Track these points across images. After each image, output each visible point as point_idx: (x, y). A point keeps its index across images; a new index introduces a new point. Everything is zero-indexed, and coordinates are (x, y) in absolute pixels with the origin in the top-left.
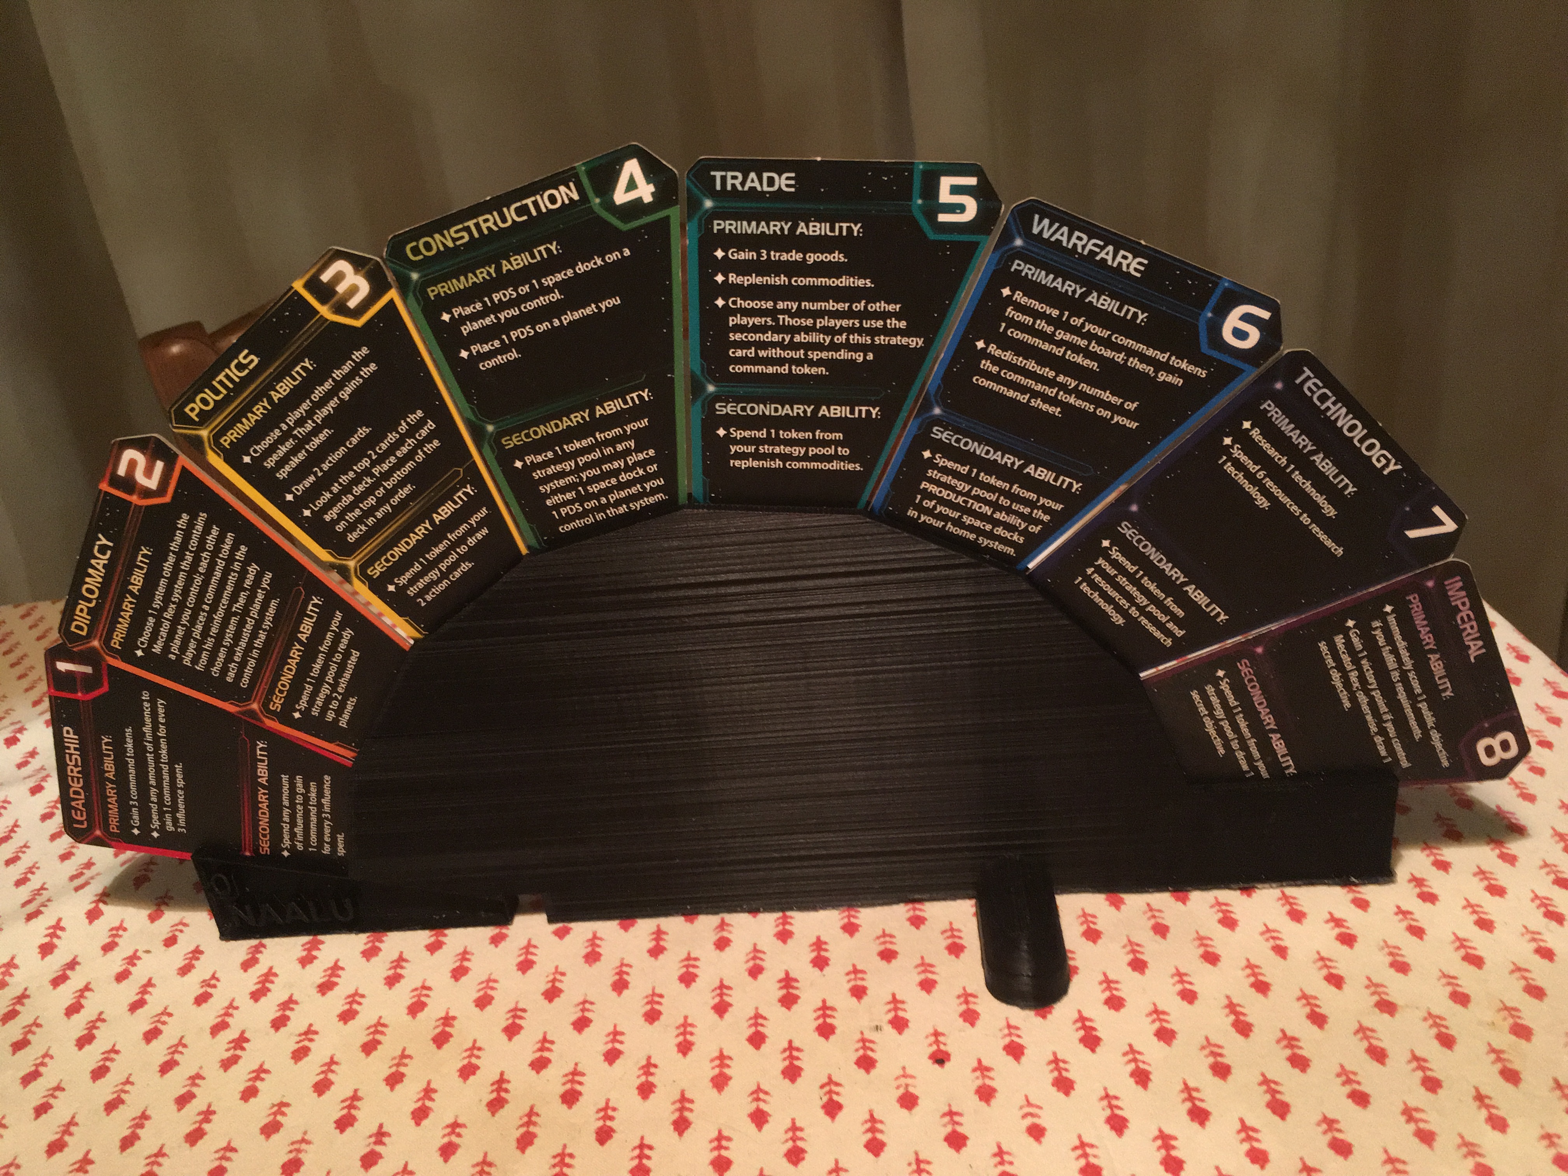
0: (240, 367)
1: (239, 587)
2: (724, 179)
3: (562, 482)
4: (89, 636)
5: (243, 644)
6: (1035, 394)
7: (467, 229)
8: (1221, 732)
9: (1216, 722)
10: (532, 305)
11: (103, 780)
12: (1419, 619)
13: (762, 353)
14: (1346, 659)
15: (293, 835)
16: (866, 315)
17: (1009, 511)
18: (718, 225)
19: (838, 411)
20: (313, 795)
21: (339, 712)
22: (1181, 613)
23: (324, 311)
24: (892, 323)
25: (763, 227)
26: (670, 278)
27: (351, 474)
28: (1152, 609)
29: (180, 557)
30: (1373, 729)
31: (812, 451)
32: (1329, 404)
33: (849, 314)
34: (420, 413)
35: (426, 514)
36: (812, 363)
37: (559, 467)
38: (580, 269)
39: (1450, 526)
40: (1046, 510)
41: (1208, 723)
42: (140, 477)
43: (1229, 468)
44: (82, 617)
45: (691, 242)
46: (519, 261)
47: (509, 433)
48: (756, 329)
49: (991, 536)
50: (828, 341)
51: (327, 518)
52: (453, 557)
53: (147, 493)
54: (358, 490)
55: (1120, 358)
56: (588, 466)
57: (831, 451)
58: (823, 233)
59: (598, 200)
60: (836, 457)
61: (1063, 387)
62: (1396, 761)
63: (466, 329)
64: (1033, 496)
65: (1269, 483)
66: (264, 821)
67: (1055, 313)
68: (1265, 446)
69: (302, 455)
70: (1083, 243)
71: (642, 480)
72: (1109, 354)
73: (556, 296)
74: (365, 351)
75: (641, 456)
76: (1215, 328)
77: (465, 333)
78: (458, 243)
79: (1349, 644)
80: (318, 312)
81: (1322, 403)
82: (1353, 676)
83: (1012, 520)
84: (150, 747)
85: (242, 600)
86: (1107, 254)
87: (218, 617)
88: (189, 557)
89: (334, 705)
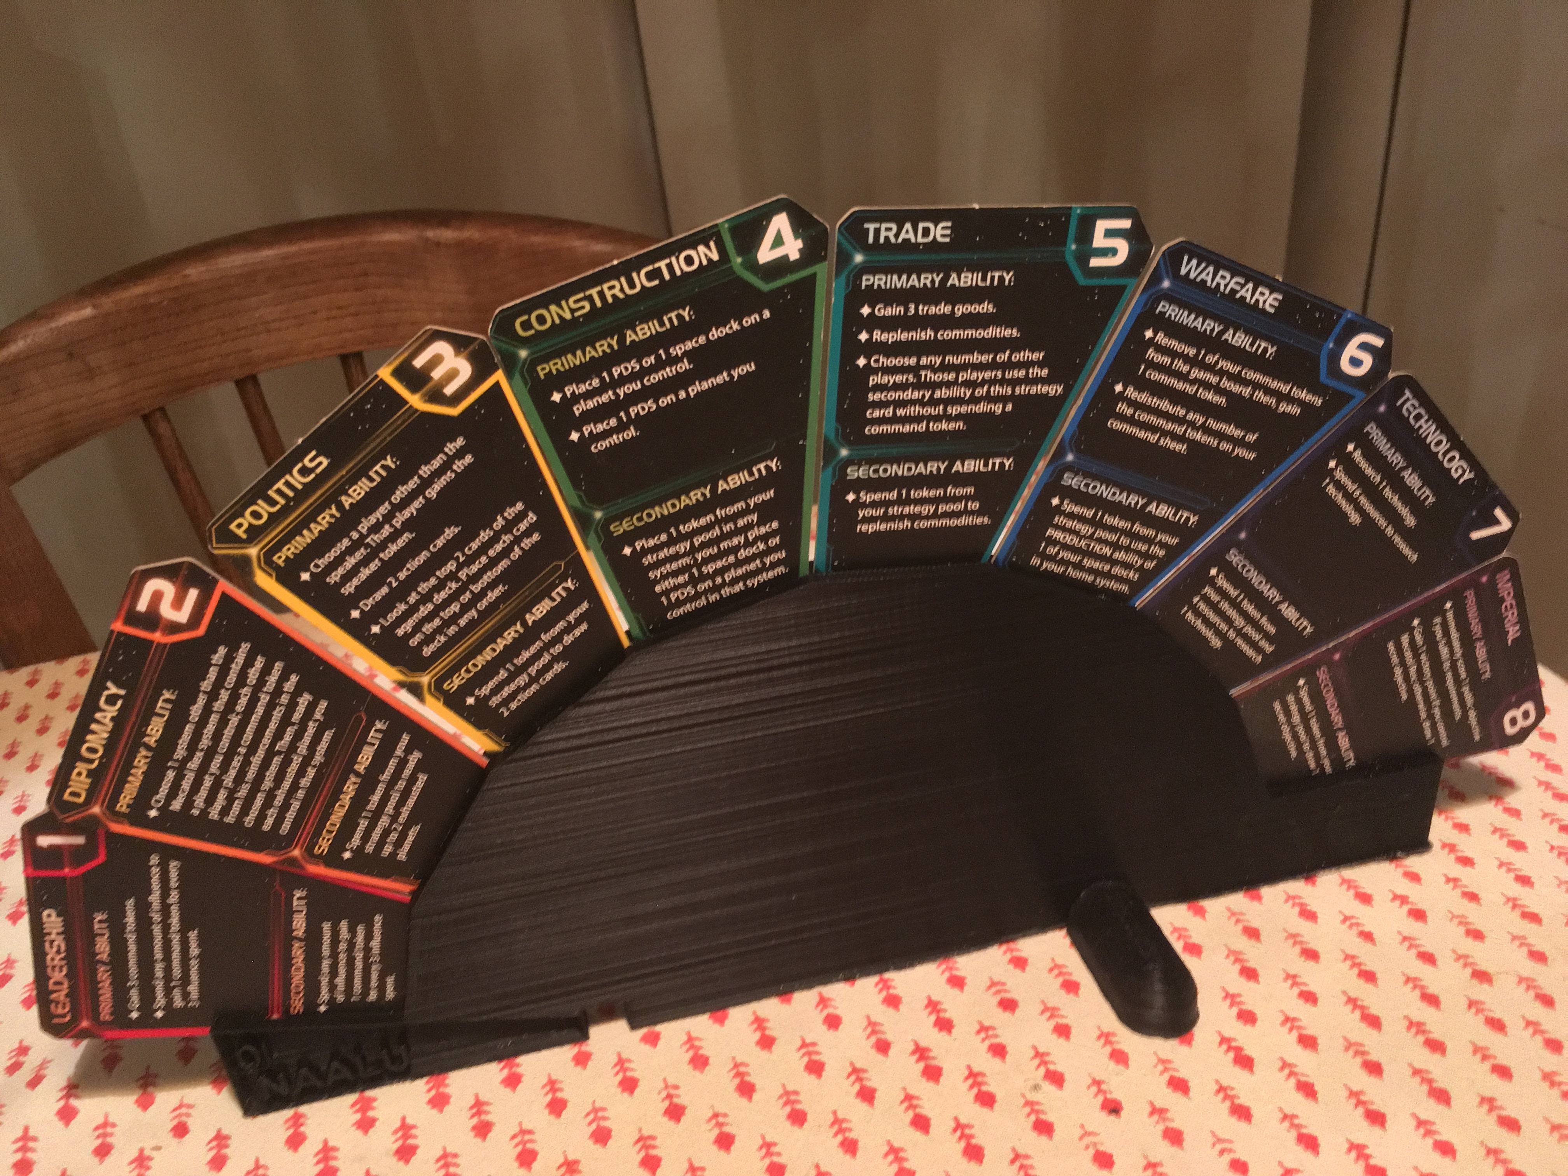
0: (304, 471)
1: (285, 721)
2: (877, 232)
3: (674, 566)
4: (88, 802)
5: (286, 785)
6: (1164, 433)
7: (590, 299)
8: (1295, 736)
9: (1293, 728)
10: (655, 378)
11: (92, 962)
12: (1472, 613)
13: (900, 412)
14: (1408, 655)
15: (332, 987)
16: (1009, 365)
17: (1128, 549)
18: (866, 280)
19: (971, 466)
20: (360, 939)
21: (399, 844)
22: (1272, 630)
23: (415, 401)
24: (1035, 372)
25: (914, 281)
26: (811, 338)
27: (433, 581)
28: (1249, 630)
29: (213, 696)
30: (1423, 714)
31: (942, 508)
32: (1422, 421)
33: (993, 365)
34: (520, 506)
35: (519, 615)
36: (949, 418)
37: (672, 550)
38: (713, 335)
39: (1506, 524)
40: (1162, 545)
41: (1286, 729)
42: (167, 611)
43: (1331, 490)
44: (80, 782)
45: (837, 300)
46: (644, 331)
47: (620, 518)
48: (896, 387)
49: (1108, 576)
50: (968, 395)
51: (400, 632)
52: (546, 658)
53: (174, 627)
54: (439, 598)
55: (1246, 392)
56: (704, 545)
57: (960, 506)
58: (974, 284)
59: (739, 260)
60: (966, 512)
61: (1192, 424)
62: (1438, 741)
63: (577, 410)
64: (1151, 533)
65: (1363, 500)
66: (298, 977)
67: (1192, 352)
68: (1364, 465)
69: (374, 566)
70: (1226, 281)
71: (762, 555)
72: (1236, 388)
73: (685, 365)
74: (460, 442)
75: (763, 530)
76: (1335, 357)
77: (577, 413)
78: (577, 314)
79: (1412, 642)
80: (406, 402)
81: (1416, 422)
82: (1413, 671)
83: (1131, 558)
84: (156, 917)
85: (288, 737)
86: (1246, 292)
87: (256, 760)
88: (224, 695)
89: (393, 837)
